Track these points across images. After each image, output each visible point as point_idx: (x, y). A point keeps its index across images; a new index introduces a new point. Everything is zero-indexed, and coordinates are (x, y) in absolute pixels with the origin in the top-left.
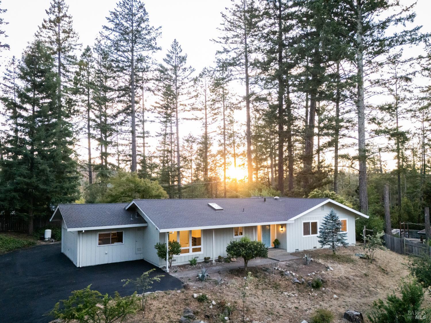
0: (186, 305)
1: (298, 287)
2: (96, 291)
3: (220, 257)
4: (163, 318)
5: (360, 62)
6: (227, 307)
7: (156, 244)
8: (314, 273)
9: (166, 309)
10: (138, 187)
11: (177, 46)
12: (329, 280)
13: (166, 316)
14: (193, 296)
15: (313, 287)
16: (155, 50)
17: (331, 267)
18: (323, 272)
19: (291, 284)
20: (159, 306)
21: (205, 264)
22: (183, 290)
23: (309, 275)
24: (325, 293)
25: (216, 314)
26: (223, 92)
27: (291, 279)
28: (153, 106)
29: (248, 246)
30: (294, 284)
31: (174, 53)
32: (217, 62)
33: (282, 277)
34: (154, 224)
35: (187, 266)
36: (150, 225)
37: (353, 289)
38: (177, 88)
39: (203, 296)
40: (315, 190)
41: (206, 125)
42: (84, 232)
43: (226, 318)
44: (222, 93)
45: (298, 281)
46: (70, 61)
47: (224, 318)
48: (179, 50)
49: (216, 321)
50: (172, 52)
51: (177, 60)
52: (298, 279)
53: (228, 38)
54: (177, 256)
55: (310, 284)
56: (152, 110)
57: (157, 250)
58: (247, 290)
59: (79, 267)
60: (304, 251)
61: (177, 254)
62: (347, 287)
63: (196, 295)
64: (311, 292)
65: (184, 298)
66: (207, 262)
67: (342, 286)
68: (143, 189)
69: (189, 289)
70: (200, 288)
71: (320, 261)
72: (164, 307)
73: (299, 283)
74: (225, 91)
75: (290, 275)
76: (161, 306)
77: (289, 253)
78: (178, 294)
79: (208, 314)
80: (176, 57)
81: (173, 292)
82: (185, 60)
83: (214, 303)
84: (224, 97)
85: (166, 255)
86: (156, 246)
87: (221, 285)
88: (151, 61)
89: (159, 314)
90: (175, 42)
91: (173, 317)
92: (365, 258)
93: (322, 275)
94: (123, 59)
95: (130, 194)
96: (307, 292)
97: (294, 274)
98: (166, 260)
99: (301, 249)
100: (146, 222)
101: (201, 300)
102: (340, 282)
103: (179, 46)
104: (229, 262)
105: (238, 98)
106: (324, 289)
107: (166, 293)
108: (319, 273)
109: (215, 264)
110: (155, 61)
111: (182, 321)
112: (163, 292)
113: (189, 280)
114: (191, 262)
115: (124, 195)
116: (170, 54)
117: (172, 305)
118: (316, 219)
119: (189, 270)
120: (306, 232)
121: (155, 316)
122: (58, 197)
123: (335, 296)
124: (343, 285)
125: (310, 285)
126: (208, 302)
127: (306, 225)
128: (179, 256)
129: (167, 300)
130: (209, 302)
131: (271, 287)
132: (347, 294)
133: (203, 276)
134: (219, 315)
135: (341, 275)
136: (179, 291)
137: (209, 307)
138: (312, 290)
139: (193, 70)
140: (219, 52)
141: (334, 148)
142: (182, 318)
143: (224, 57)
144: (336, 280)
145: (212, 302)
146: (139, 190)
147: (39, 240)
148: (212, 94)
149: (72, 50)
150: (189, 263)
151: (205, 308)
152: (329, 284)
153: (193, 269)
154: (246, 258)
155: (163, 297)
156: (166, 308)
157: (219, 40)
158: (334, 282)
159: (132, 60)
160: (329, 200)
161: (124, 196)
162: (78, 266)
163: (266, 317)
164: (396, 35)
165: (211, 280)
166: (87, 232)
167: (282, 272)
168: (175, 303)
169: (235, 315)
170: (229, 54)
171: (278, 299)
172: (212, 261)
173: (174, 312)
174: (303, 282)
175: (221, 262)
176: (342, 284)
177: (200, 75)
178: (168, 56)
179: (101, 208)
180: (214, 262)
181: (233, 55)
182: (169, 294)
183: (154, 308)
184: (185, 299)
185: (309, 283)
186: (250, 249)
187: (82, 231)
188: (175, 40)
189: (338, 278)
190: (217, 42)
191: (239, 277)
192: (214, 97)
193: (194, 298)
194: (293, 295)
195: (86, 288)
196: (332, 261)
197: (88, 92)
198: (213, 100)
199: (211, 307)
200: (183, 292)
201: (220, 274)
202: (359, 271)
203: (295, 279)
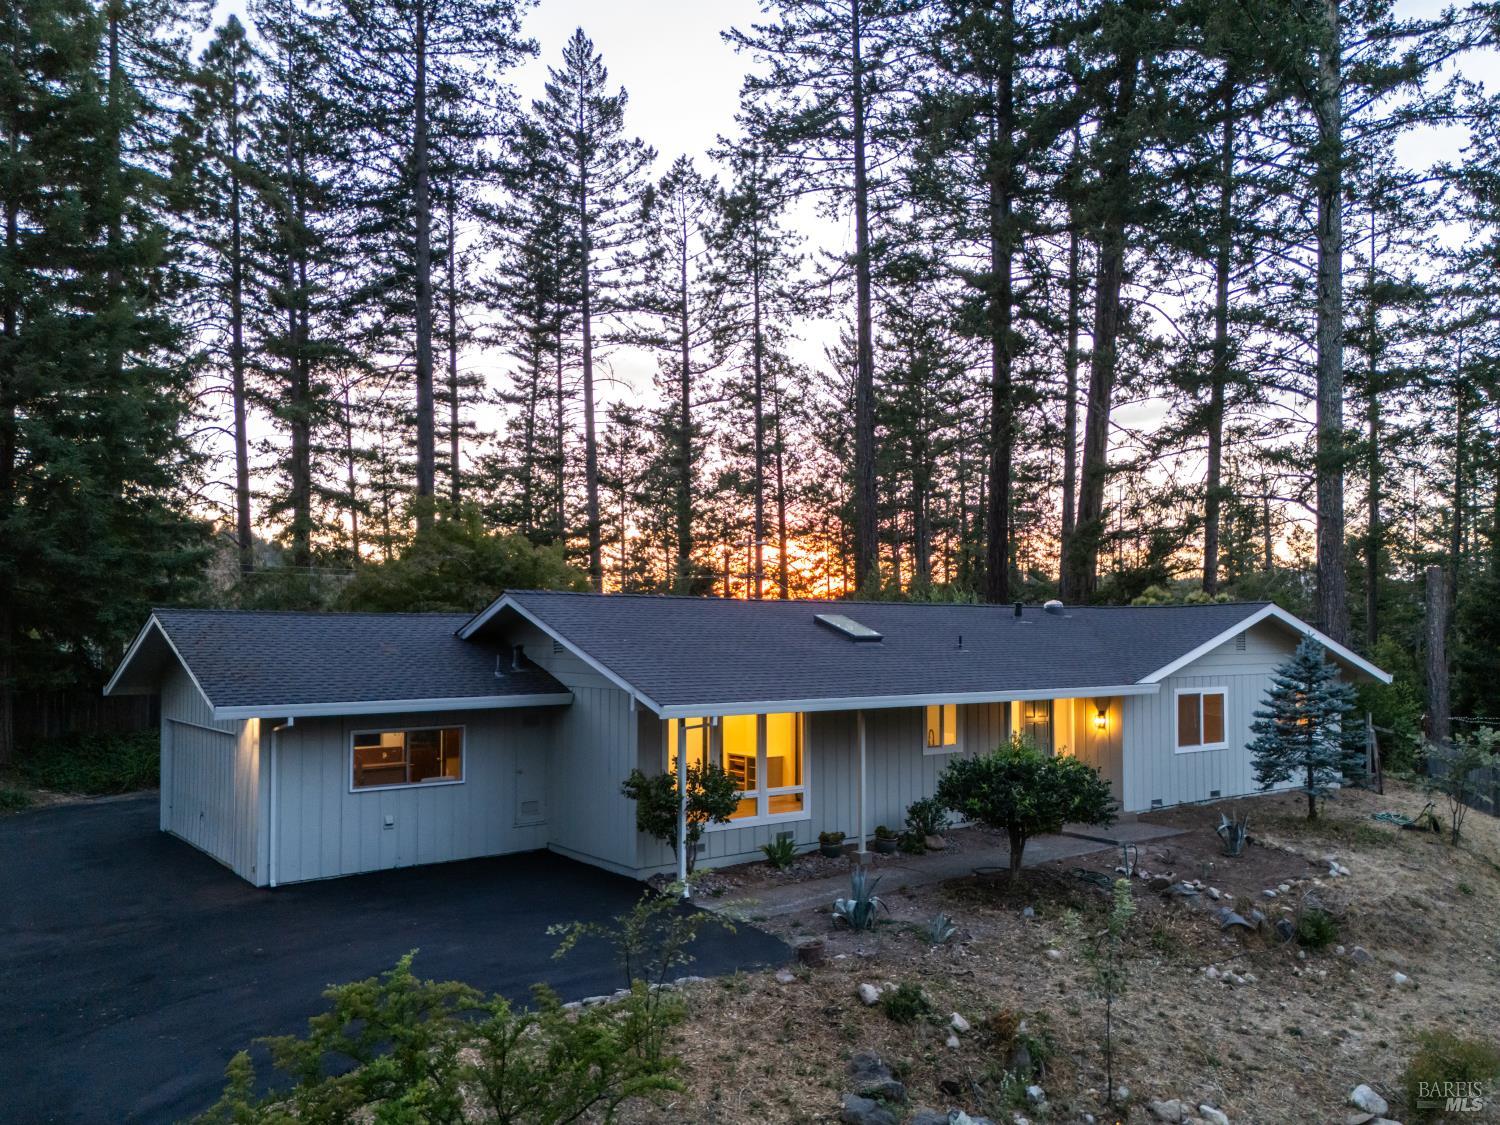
0: (841, 1038)
1: (1245, 944)
2: (452, 986)
3: (881, 832)
4: (755, 1107)
5: (1330, 106)
6: (1023, 1039)
7: (627, 777)
8: (1285, 888)
9: (757, 1061)
10: (486, 559)
11: (588, 55)
12: (1353, 914)
13: (770, 1094)
14: (858, 996)
15: (1303, 942)
16: (510, 54)
17: (1336, 860)
18: (1317, 882)
19: (1213, 932)
20: (716, 1046)
21: (824, 861)
22: (803, 968)
23: (1272, 893)
24: (1355, 966)
25: (984, 1073)
26: (754, 249)
27: (1209, 913)
28: (492, 284)
29: (1042, 778)
30: (1225, 931)
31: (574, 84)
32: (748, 120)
33: (1167, 903)
34: (625, 686)
35: (753, 870)
36: (585, 699)
37: (1450, 945)
38: (587, 219)
39: (903, 993)
40: (1151, 589)
41: (684, 375)
42: (291, 723)
43: (1034, 1090)
44: (749, 253)
45: (1239, 919)
46: (161, 68)
47: (1025, 1093)
48: (593, 74)
49: (991, 1105)
50: (565, 80)
51: (585, 114)
52: (1238, 912)
53: (790, 32)
54: (719, 827)
55: (1288, 929)
56: (491, 300)
57: (634, 803)
58: (1057, 961)
59: (267, 888)
60: (1181, 805)
61: (719, 819)
62: (1427, 938)
63: (871, 992)
64: (1301, 964)
65: (820, 1004)
66: (834, 854)
67: (1405, 934)
68: (508, 568)
69: (823, 964)
70: (868, 959)
71: (1271, 840)
72: (741, 1050)
73: (1246, 929)
74: (760, 247)
75: (1199, 897)
76: (726, 1045)
77: (1132, 814)
78: (784, 989)
79: (951, 1075)
80: (582, 99)
81: (760, 981)
82: (619, 113)
83: (959, 1021)
84: (757, 265)
85: (674, 821)
86: (628, 784)
87: (949, 942)
88: (493, 95)
89: (730, 1085)
90: (579, 40)
91: (804, 1098)
92: (1422, 829)
93: (1319, 893)
94: (382, 79)
95: (454, 590)
96: (1282, 964)
97: (1216, 892)
98: (674, 843)
99: (1170, 801)
100: (561, 688)
101: (901, 1009)
102: (1395, 921)
103: (592, 58)
104: (921, 853)
105: (825, 262)
106: (1341, 949)
107: (728, 987)
108: (1305, 885)
109: (869, 861)
110: (511, 97)
111: (856, 1116)
112: (712, 981)
113: (796, 925)
114: (769, 850)
115: (427, 592)
116: (561, 86)
117: (780, 1041)
118: (1219, 685)
119: (770, 887)
120: (1188, 736)
121: (717, 1098)
122: (127, 603)
123: (1400, 977)
124: (1410, 931)
125: (1287, 937)
126: (932, 1022)
127: (1188, 703)
128: (728, 826)
129: (743, 1020)
130: (940, 1025)
131: (1148, 948)
132: (1436, 968)
133: (864, 908)
134: (997, 1080)
135: (1390, 892)
136: (785, 976)
137: (944, 1044)
138: (1302, 954)
139: (650, 155)
140: (754, 84)
141: (1205, 441)
142: (851, 1102)
143: (772, 101)
144: (1379, 912)
145: (950, 1020)
146: (494, 571)
147: (41, 786)
148: (713, 253)
149: (169, 19)
150: (763, 856)
151: (928, 1048)
152: (1358, 930)
153: (787, 881)
154: (1018, 830)
155: (719, 1002)
156: (752, 1054)
157: (755, 36)
158: (1374, 919)
159: (419, 84)
160: (1272, 610)
161: (427, 599)
162: (260, 882)
163: (1196, 1079)
164: (1448, 18)
165: (889, 922)
166: (303, 723)
167: (1166, 884)
168: (787, 1031)
169: (1061, 1075)
170: (797, 91)
171: (1196, 998)
172: (856, 846)
173: (801, 1073)
174: (1260, 923)
175: (889, 851)
176: (1404, 928)
177: (665, 185)
178: (553, 92)
179: (351, 629)
180: (863, 851)
181: (807, 96)
182: (744, 991)
183: (700, 1057)
184: (827, 1012)
185: (1282, 927)
186: (1052, 787)
187: (284, 720)
188: (579, 31)
189: (1384, 904)
190: (751, 43)
191: (997, 907)
192: (719, 265)
193: (864, 1004)
194: (1241, 980)
195: (392, 968)
196: (1319, 841)
197: (234, 206)
198: (717, 278)
199: (953, 1041)
200: (805, 979)
201: (911, 897)
202: (1434, 875)
203: (1226, 910)
